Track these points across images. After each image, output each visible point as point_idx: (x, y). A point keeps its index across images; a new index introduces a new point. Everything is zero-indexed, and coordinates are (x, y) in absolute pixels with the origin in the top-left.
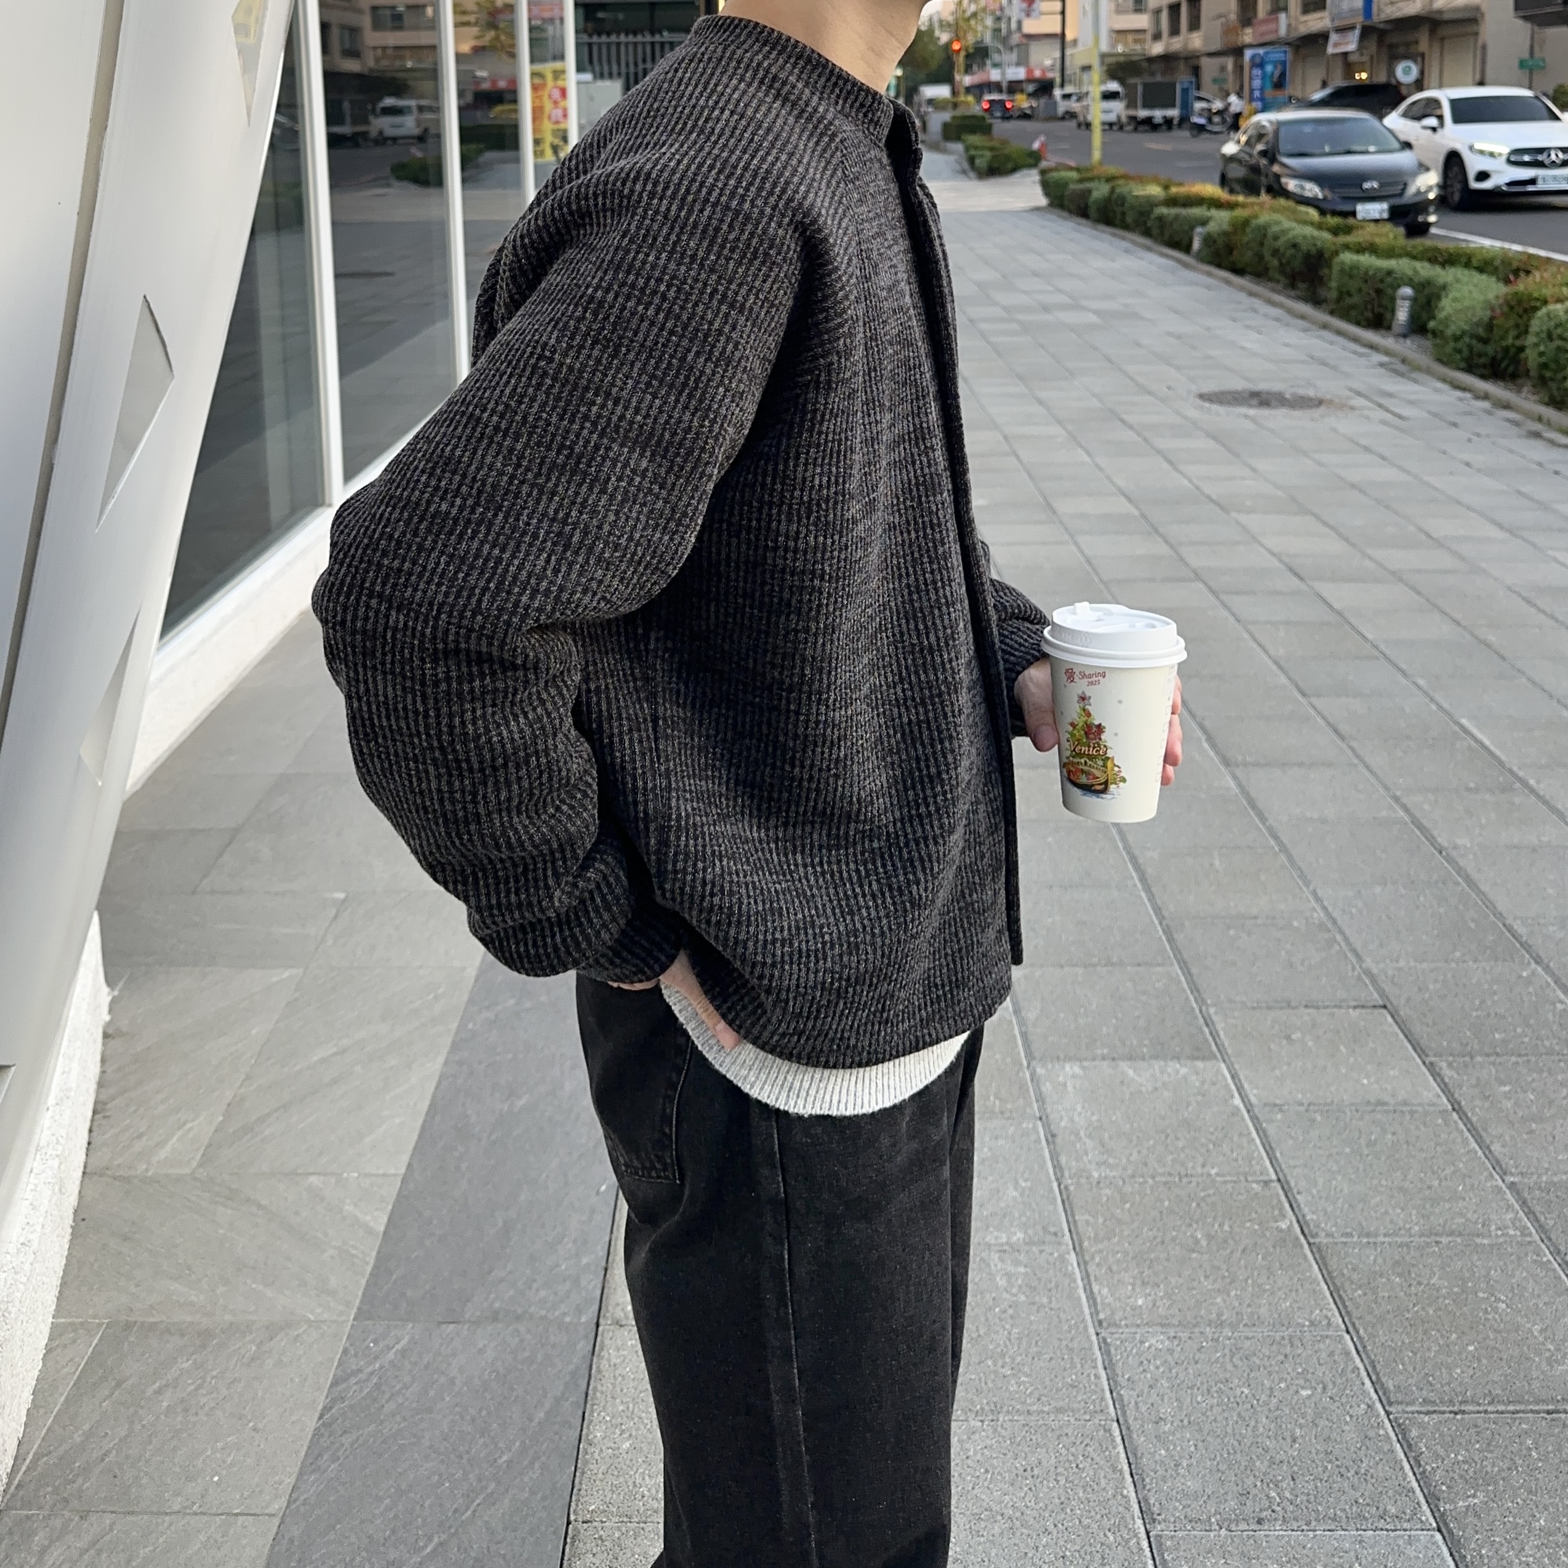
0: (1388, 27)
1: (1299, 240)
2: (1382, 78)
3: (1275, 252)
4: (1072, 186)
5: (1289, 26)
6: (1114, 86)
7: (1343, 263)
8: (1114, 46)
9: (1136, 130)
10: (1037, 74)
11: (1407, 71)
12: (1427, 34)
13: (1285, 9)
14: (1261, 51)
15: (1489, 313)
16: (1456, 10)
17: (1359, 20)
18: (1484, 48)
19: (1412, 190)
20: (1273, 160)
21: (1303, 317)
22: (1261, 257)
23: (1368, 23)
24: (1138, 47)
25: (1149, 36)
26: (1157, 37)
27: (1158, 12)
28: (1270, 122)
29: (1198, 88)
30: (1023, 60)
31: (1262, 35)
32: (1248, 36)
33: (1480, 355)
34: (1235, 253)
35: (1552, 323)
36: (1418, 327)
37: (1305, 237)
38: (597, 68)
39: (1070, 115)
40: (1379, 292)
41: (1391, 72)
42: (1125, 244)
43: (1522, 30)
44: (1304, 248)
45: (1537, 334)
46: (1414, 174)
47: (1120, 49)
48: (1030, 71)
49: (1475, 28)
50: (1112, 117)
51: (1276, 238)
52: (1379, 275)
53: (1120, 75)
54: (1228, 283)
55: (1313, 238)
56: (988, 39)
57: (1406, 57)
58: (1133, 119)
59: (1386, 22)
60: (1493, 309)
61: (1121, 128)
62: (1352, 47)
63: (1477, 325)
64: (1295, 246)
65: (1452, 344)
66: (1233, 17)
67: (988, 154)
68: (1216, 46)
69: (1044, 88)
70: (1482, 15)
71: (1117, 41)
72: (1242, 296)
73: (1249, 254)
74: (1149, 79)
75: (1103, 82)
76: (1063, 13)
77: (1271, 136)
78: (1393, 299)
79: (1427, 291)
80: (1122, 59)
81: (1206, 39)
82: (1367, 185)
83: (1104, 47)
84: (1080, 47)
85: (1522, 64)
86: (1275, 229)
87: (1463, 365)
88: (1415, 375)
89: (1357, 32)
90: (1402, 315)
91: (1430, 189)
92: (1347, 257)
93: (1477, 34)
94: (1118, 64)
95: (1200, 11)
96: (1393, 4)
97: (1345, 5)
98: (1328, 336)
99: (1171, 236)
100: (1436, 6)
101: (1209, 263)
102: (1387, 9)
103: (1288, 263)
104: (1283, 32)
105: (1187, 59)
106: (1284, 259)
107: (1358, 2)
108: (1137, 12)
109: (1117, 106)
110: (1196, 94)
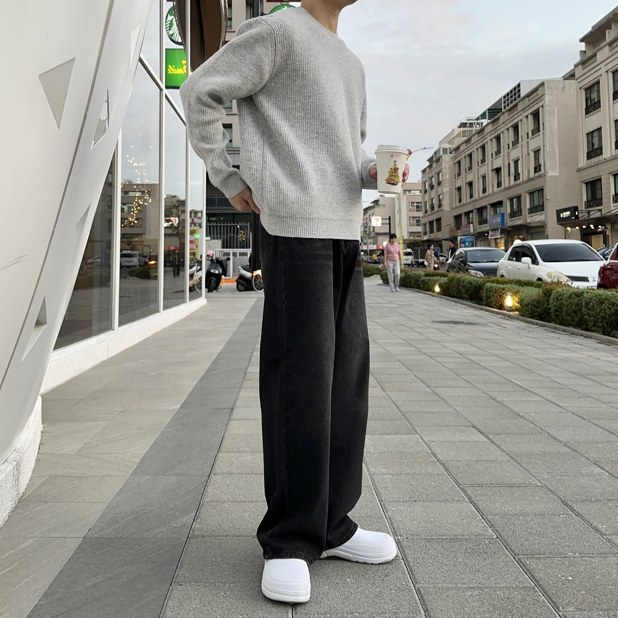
0: (511, 229)
1: (472, 281)
3: (464, 287)
5: (474, 229)
6: (409, 250)
7: (487, 286)
9: (418, 267)
10: (381, 247)
12: (526, 231)
13: (472, 223)
14: (464, 237)
15: (538, 297)
16: (536, 222)
17: (500, 226)
18: (547, 237)
20: (465, 264)
21: (474, 307)
22: (459, 290)
23: (503, 227)
24: (419, 238)
25: (422, 234)
26: (425, 234)
27: (425, 224)
29: (442, 252)
30: (375, 243)
31: (464, 232)
32: (459, 232)
33: (535, 312)
34: (450, 289)
35: (558, 295)
37: (474, 280)
38: (212, 236)
40: (500, 296)
43: (560, 227)
44: (474, 284)
45: (553, 299)
47: (412, 238)
48: (378, 246)
49: (543, 230)
50: (409, 262)
51: (464, 282)
52: (500, 290)
53: (412, 247)
54: (447, 299)
55: (478, 281)
57: (518, 239)
58: (418, 262)
59: (510, 227)
60: (539, 296)
61: (413, 266)
62: (498, 236)
63: (533, 301)
64: (470, 283)
65: (525, 308)
66: (453, 225)
68: (447, 236)
70: (546, 224)
71: (410, 236)
72: (453, 303)
73: (455, 288)
74: (422, 248)
75: (404, 249)
76: (390, 224)
77: (464, 257)
80: (412, 241)
81: (443, 234)
83: (406, 237)
86: (463, 279)
87: (529, 316)
88: (513, 320)
89: (500, 231)
92: (488, 285)
93: (544, 232)
94: (410, 243)
95: (441, 224)
96: (512, 221)
97: (494, 221)
98: (482, 311)
99: (427, 287)
100: (528, 221)
101: (441, 295)
102: (510, 222)
103: (469, 290)
104: (472, 231)
105: (437, 241)
106: (467, 289)
107: (499, 219)
108: (418, 225)
109: (411, 258)
110: (441, 254)
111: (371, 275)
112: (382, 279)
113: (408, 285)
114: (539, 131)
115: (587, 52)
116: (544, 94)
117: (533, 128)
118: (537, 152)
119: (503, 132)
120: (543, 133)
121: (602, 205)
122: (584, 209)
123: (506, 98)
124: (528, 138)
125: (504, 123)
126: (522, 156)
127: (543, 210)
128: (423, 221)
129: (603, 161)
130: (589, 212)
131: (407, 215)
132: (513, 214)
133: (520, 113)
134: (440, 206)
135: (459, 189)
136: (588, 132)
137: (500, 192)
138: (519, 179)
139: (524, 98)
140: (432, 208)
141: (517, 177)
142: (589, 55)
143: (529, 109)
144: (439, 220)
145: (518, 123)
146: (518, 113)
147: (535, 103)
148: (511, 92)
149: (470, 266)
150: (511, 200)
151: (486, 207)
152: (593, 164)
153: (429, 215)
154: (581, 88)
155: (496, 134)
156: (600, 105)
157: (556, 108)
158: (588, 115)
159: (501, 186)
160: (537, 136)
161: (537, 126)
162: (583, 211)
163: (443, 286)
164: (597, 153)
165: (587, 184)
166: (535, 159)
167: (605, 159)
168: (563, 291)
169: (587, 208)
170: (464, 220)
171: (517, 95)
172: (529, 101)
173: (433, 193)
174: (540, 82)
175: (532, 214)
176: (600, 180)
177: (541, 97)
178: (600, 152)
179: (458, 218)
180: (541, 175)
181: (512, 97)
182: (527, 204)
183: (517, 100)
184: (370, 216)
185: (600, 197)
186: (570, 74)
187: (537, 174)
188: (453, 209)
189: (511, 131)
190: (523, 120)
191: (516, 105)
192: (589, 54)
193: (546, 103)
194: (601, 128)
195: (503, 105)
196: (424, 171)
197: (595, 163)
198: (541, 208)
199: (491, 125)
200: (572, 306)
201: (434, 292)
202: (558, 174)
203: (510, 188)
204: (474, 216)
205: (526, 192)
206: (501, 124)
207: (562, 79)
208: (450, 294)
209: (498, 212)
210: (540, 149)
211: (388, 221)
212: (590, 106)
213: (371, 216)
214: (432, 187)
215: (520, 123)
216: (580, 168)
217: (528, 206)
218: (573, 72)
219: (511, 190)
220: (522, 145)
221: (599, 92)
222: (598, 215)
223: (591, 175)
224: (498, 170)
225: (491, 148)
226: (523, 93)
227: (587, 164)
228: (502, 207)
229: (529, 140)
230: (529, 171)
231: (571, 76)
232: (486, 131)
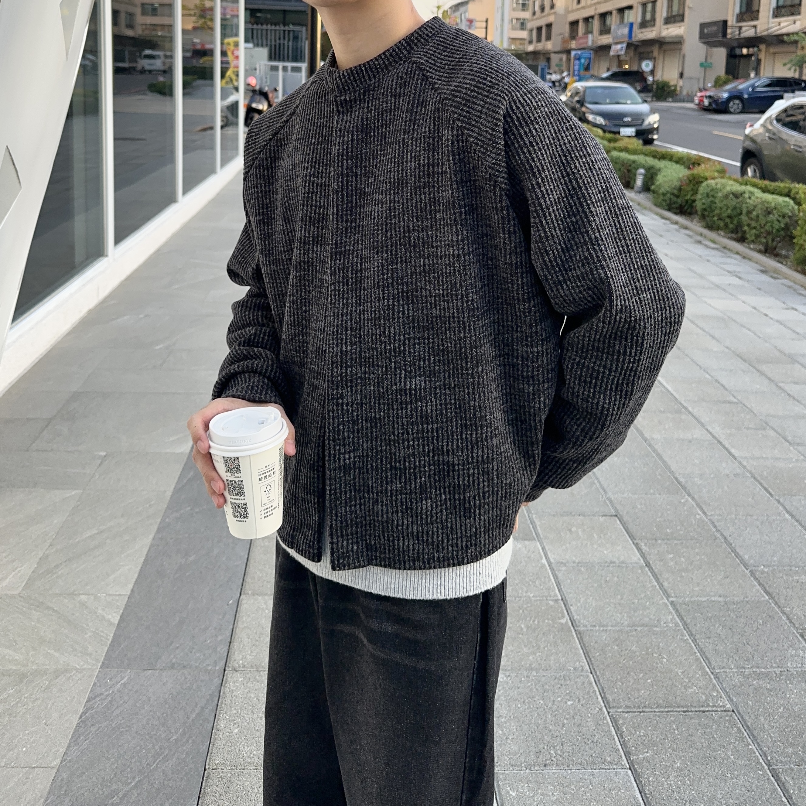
0: (639, 44)
2: (635, 68)
5: (593, 41)
8: (510, 45)
11: (647, 65)
12: (657, 48)
13: (591, 32)
14: (579, 52)
15: (679, 183)
16: (672, 37)
17: (626, 39)
18: (684, 56)
19: (646, 123)
20: (582, 104)
23: (630, 42)
24: (521, 47)
25: (527, 42)
26: (531, 42)
27: (531, 30)
28: (582, 87)
29: (549, 68)
31: (580, 44)
32: (573, 44)
33: (674, 203)
35: (709, 189)
36: (646, 188)
38: (256, 41)
40: (629, 171)
41: (640, 66)
43: (703, 48)
45: (702, 194)
46: (648, 115)
47: (513, 47)
49: (680, 47)
52: (629, 163)
57: (647, 58)
59: (639, 41)
60: (681, 181)
62: (623, 52)
63: (674, 188)
65: (662, 197)
66: (567, 35)
68: (558, 49)
70: (684, 40)
71: (512, 43)
77: (581, 94)
78: (635, 175)
79: (652, 171)
81: (554, 45)
82: (626, 119)
83: (505, 46)
85: (702, 65)
87: (666, 207)
89: (624, 45)
90: (639, 182)
91: (655, 123)
93: (681, 49)
95: (551, 31)
96: (642, 33)
97: (620, 32)
100: (662, 34)
102: (639, 35)
104: (590, 43)
105: (544, 54)
107: (626, 31)
108: (522, 30)
121: (758, 20)
122: (735, 23)
127: (682, 20)
128: (529, 25)
130: (740, 28)
131: (511, 16)
132: (644, 24)
134: (552, 7)
140: (543, 9)
150: (644, 5)
151: (610, 13)
153: (537, 19)
162: (733, 26)
168: (716, 184)
169: (739, 22)
170: (581, 29)
175: (669, 26)
184: (461, 15)
185: (756, 9)
188: (569, 12)
198: (680, 18)
200: (727, 210)
204: (596, 24)
209: (626, 20)
211: (484, 24)
217: (664, 15)
222: (751, 33)
228: (632, 12)
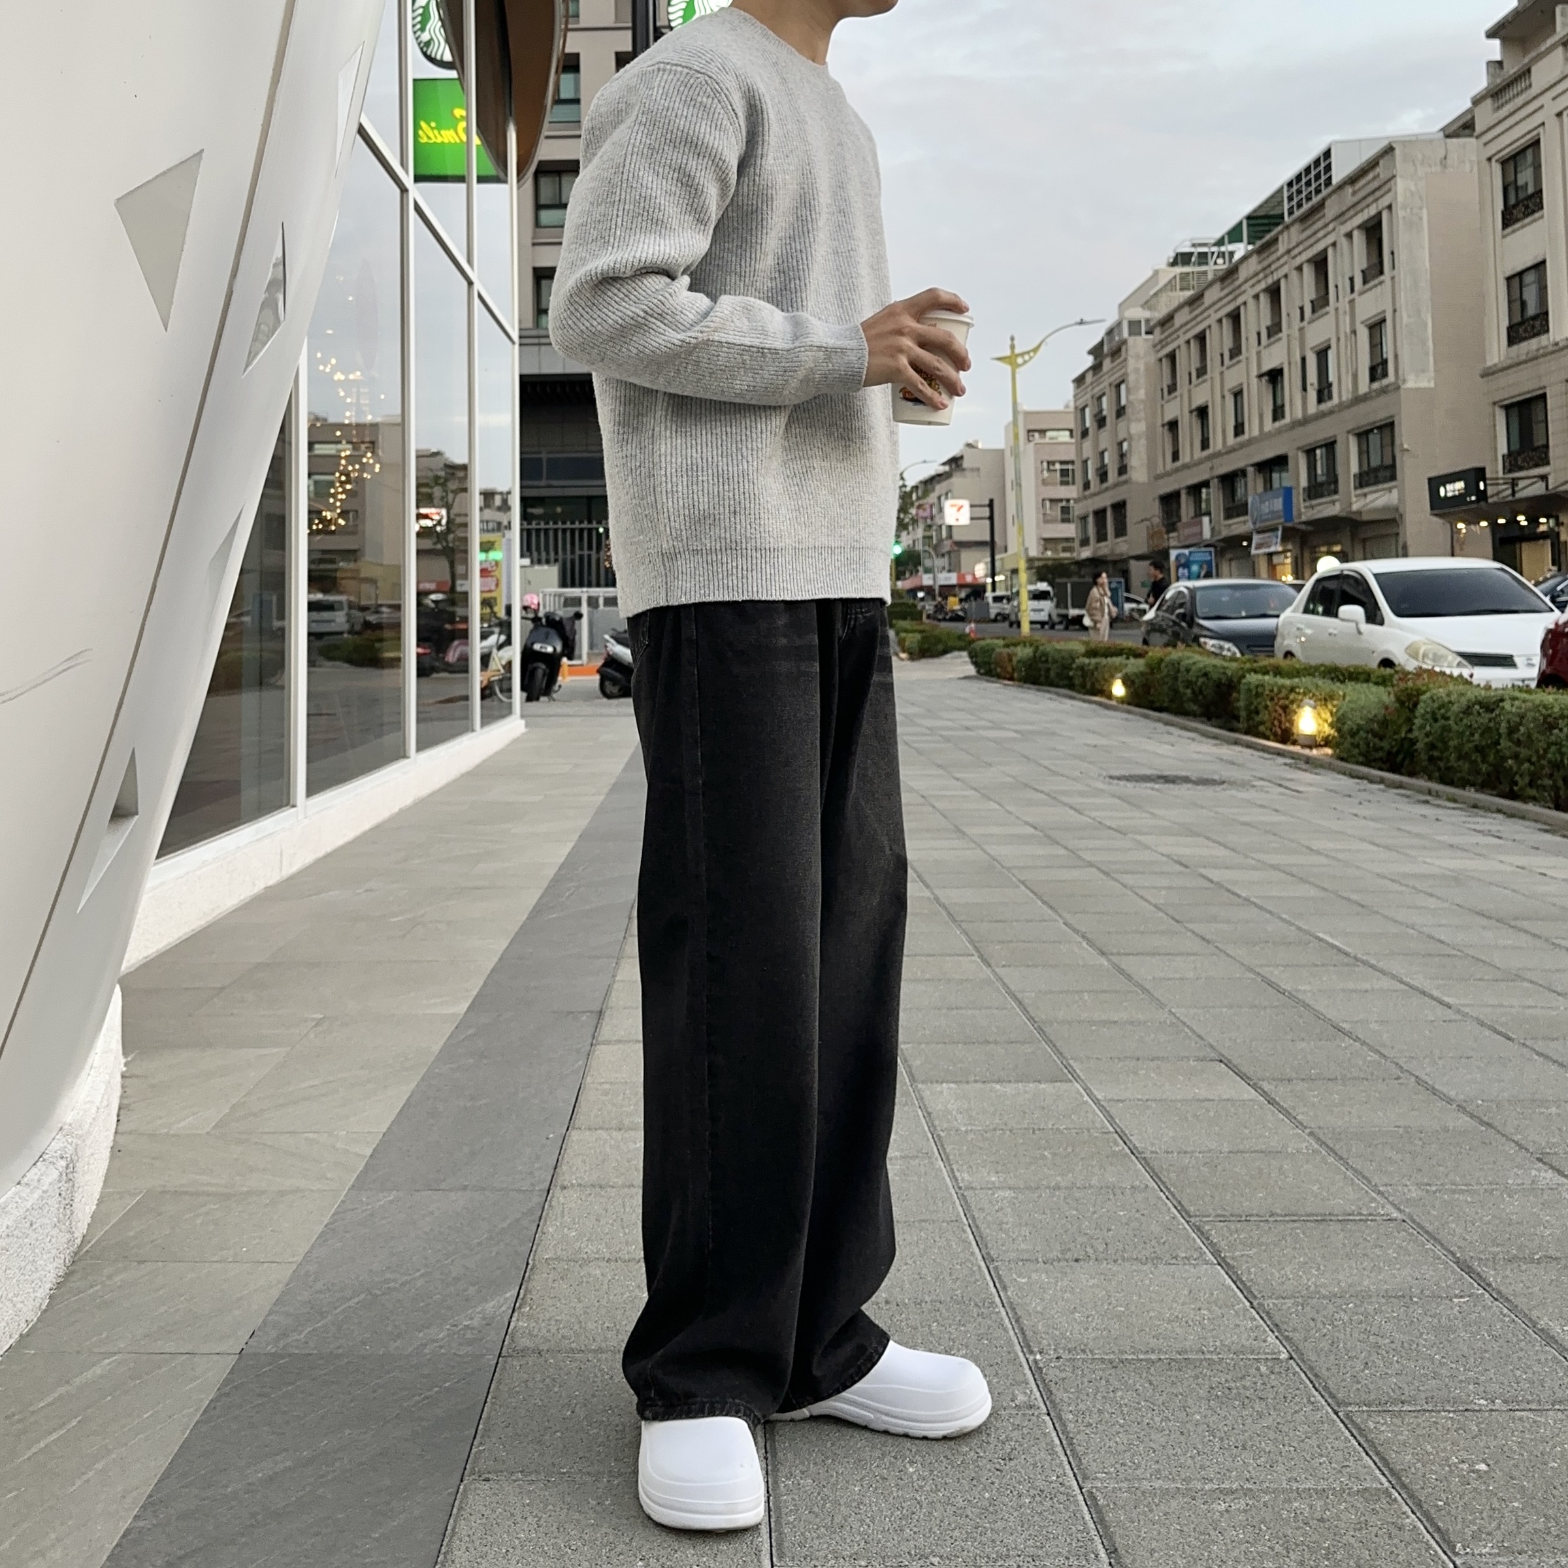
0: (1310, 528)
1: (1209, 670)
3: (1189, 684)
4: (998, 650)
5: (1213, 530)
6: (1043, 586)
7: (1249, 683)
8: (1043, 551)
9: (1066, 628)
10: (969, 579)
12: (1349, 534)
13: (1208, 514)
14: (1186, 551)
15: (1383, 712)
16: (1376, 510)
17: (1282, 520)
20: (1191, 621)
21: (1215, 737)
22: (1176, 691)
23: (1289, 524)
24: (1067, 555)
25: (1076, 544)
26: (1085, 542)
27: (1084, 519)
28: (1187, 588)
29: (1128, 590)
30: (955, 566)
31: (1187, 538)
32: (1173, 539)
33: (1376, 749)
34: (1152, 691)
35: (1436, 705)
37: (1215, 666)
38: (536, 554)
39: (1002, 617)
40: (1284, 708)
42: (1048, 695)
43: (1438, 525)
44: (1215, 676)
45: (1423, 716)
47: (1049, 553)
48: (961, 576)
49: (1395, 530)
50: (1043, 617)
51: (1188, 671)
52: (1284, 692)
53: (1050, 576)
54: (1146, 717)
55: (1224, 668)
56: (919, 547)
57: (1328, 553)
58: (1065, 616)
59: (1307, 523)
60: (1387, 708)
61: (1052, 627)
62: (1275, 548)
63: (1372, 720)
64: (1206, 675)
65: (1349, 739)
66: (1157, 520)
67: (918, 636)
68: (1142, 549)
69: (977, 591)
70: (1401, 516)
71: (1046, 549)
72: (1160, 727)
73: (1165, 687)
74: (1075, 579)
75: (1031, 582)
76: (991, 518)
77: (1188, 605)
80: (1050, 563)
81: (1132, 543)
83: (1033, 553)
84: (1011, 551)
86: (1187, 662)
87: (1361, 759)
88: (1317, 771)
89: (1280, 533)
92: (1253, 678)
93: (1397, 535)
94: (1045, 566)
95: (1125, 517)
96: (1312, 507)
97: (1265, 508)
98: (1238, 748)
99: (1093, 684)
100: (1355, 507)
101: (1129, 704)
102: (1307, 511)
103: (1201, 691)
104: (1207, 534)
105: (1115, 562)
106: (1196, 689)
107: (1278, 504)
108: (1064, 521)
109: (1047, 606)
110: (1125, 594)
111: (945, 652)
112: (975, 664)
113: (1042, 679)
114: (1381, 273)
115: (1505, 65)
116: (1394, 176)
117: (1365, 266)
118: (1376, 327)
119: (1286, 276)
120: (1393, 278)
121: (1548, 463)
122: (1501, 474)
123: (1295, 188)
124: (1352, 290)
125: (1288, 252)
126: (1338, 339)
127: (1393, 477)
128: (1077, 510)
129: (1551, 348)
130: (1514, 483)
131: (1037, 494)
132: (1315, 490)
133: (1331, 227)
134: (1123, 470)
135: (1173, 425)
136: (1508, 274)
137: (1279, 432)
138: (1330, 397)
139: (1341, 187)
140: (1103, 476)
141: (1324, 392)
142: (1512, 72)
143: (1355, 215)
144: (1120, 507)
145: (1325, 250)
146: (1326, 225)
147: (1371, 199)
148: (1308, 170)
149: (1201, 626)
150: (1310, 452)
151: (1243, 473)
152: (1523, 357)
153: (1095, 495)
154: (1489, 159)
155: (1270, 281)
156: (1541, 203)
157: (1425, 212)
158: (1509, 230)
159: (1283, 417)
160: (1375, 286)
161: (1375, 260)
162: (1497, 479)
163: (1133, 682)
164: (1533, 327)
165: (1507, 408)
166: (1372, 346)
167: (1557, 344)
168: (1448, 695)
169: (1510, 471)
170: (1186, 507)
171: (1323, 178)
172: (1354, 193)
173: (1105, 439)
174: (1384, 143)
175: (1366, 490)
176: (1543, 397)
177: (1386, 183)
178: (1542, 326)
179: (1170, 501)
180: (1387, 386)
181: (1308, 184)
182: (1350, 462)
183: (1324, 192)
184: (939, 498)
185: (1542, 442)
186: (1461, 122)
187: (1376, 385)
188: (1158, 477)
189: (1308, 272)
190: (1338, 245)
191: (1321, 205)
192: (1511, 70)
193: (1400, 199)
194: (1543, 262)
195: (1286, 207)
196: (1080, 381)
197: (1530, 356)
198: (1388, 474)
199: (1254, 259)
200: (1472, 735)
201: (1110, 696)
202: (1432, 385)
203: (1306, 421)
204: (1214, 497)
205: (1348, 432)
206: (1282, 256)
207: (1441, 134)
208: (1152, 702)
209: (1276, 484)
210: (1384, 320)
211: (986, 512)
212: (1514, 206)
213: (943, 498)
214: (1101, 422)
215: (1330, 251)
216: (1490, 368)
217: (1354, 468)
218: (1469, 117)
219: (1310, 428)
220: (1337, 309)
221: (1537, 167)
222: (1538, 489)
223: (1519, 385)
224: (1274, 376)
225: (1256, 318)
226: (1339, 174)
227: (1507, 357)
228: (1287, 471)
229: (1355, 295)
230: (1355, 377)
231: (1464, 127)
232: (1243, 273)
